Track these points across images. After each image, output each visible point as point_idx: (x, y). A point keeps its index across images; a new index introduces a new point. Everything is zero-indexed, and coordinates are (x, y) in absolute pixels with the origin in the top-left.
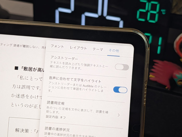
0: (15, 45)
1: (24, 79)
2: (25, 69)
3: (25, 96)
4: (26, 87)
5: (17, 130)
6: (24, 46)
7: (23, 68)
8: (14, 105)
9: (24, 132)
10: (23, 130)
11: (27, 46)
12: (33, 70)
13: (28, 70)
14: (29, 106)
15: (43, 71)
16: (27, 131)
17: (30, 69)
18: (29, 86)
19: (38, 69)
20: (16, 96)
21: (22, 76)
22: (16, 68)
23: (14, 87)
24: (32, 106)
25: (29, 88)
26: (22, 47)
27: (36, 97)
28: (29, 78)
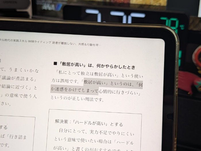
0: (53, 43)
1: (63, 73)
2: (64, 64)
3: (64, 89)
4: (64, 81)
5: (57, 121)
6: (62, 43)
7: (62, 63)
8: (54, 98)
9: (64, 122)
10: (62, 121)
11: (65, 43)
12: (71, 65)
13: (66, 65)
14: (68, 98)
15: (81, 66)
16: (66, 122)
17: (68, 64)
18: (67, 80)
19: (75, 64)
20: (55, 89)
21: (61, 71)
22: (55, 63)
23: (54, 81)
24: (71, 98)
25: (67, 82)
26: (61, 44)
27: (75, 90)
28: (68, 72)
